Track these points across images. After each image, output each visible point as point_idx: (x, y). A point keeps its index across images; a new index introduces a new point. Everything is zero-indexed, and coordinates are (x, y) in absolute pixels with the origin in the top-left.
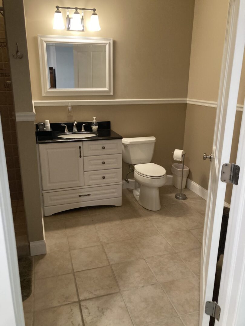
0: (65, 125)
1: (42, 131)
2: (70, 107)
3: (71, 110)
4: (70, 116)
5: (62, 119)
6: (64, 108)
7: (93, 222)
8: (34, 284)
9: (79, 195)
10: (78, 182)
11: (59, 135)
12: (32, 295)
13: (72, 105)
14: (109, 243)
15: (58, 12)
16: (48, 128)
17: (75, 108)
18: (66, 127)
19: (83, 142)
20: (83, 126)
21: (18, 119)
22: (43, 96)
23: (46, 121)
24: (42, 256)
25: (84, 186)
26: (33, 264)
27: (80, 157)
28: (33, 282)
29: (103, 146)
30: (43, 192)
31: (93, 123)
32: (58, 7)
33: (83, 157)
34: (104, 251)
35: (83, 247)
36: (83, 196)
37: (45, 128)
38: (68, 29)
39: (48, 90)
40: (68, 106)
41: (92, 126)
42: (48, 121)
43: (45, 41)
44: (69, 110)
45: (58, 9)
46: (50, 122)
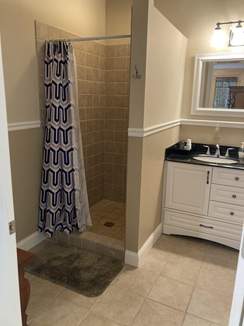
0: (208, 147)
1: (181, 149)
2: (218, 128)
3: (218, 131)
4: (216, 138)
5: (206, 139)
6: (211, 128)
7: (204, 259)
8: (109, 288)
9: (200, 224)
10: (201, 209)
11: (194, 157)
12: (101, 296)
13: (220, 126)
14: (203, 289)
15: (218, 28)
16: (189, 147)
17: (223, 129)
18: (209, 149)
19: (214, 167)
20: (228, 151)
21: (130, 134)
22: (191, 115)
23: (188, 140)
24: (133, 268)
25: (207, 216)
26: (122, 270)
27: (208, 183)
28: (109, 286)
29: (237, 177)
30: (165, 209)
31: (241, 149)
32: (218, 24)
33: (211, 183)
34: (191, 295)
35: (173, 278)
36: (204, 226)
37: (185, 147)
38: (230, 45)
39: (197, 109)
40: (215, 127)
41: (239, 152)
42: (190, 140)
43: (202, 60)
44: (216, 131)
45: (218, 26)
46: (191, 142)
